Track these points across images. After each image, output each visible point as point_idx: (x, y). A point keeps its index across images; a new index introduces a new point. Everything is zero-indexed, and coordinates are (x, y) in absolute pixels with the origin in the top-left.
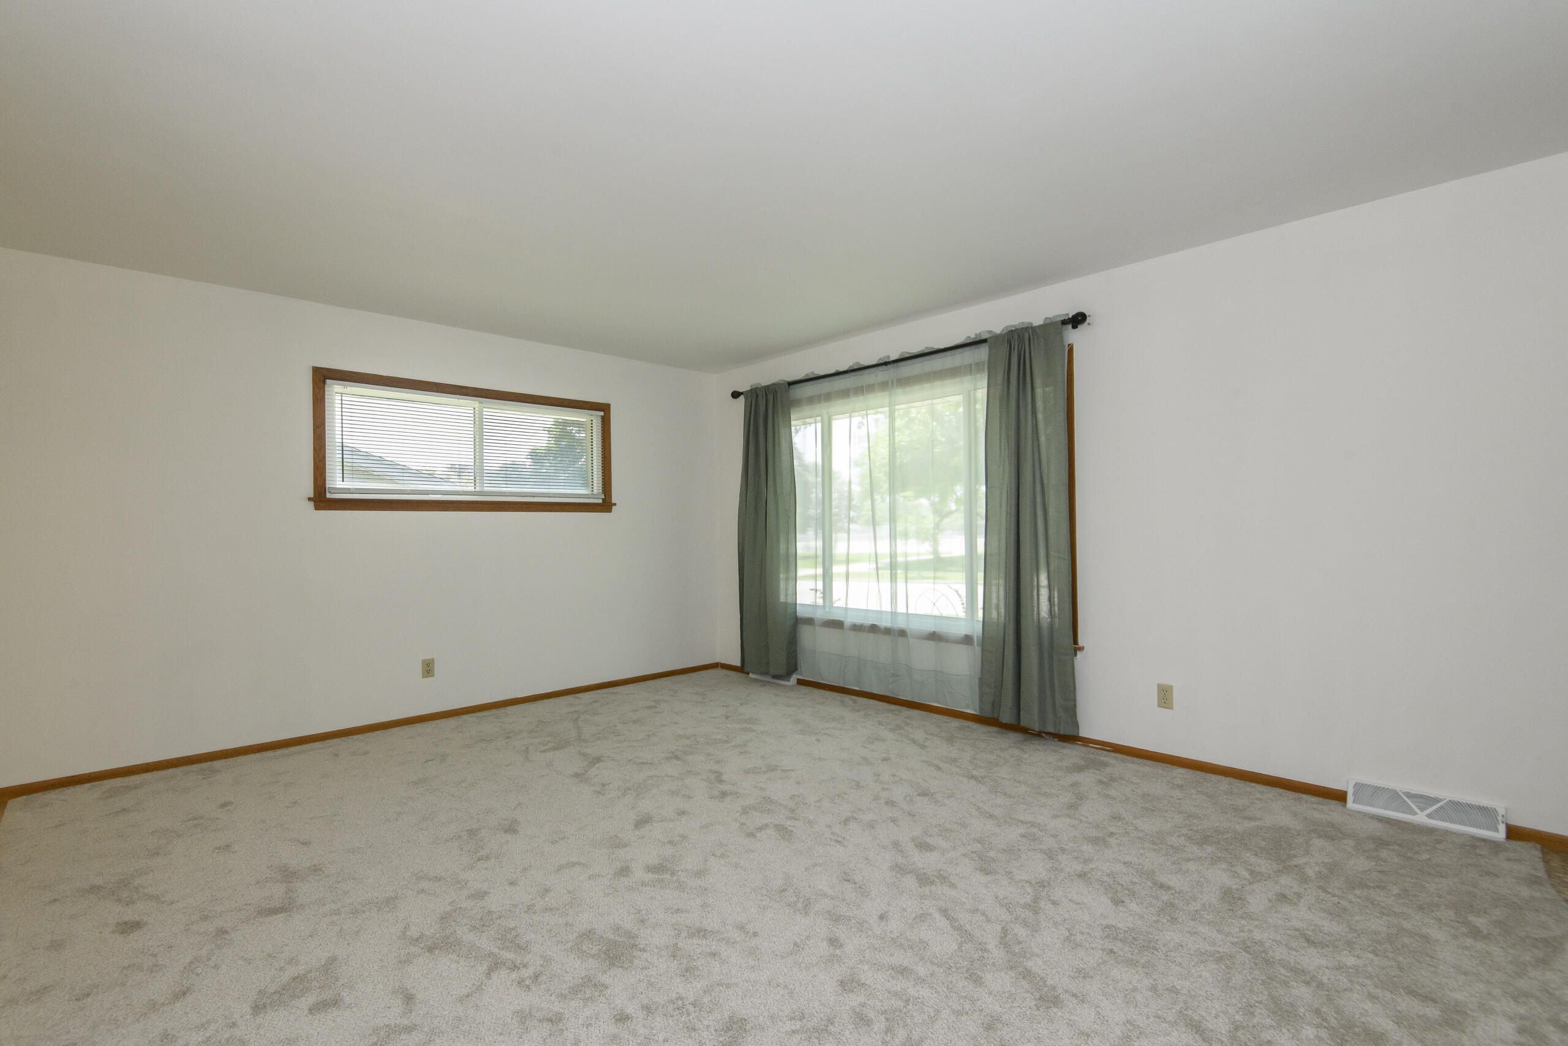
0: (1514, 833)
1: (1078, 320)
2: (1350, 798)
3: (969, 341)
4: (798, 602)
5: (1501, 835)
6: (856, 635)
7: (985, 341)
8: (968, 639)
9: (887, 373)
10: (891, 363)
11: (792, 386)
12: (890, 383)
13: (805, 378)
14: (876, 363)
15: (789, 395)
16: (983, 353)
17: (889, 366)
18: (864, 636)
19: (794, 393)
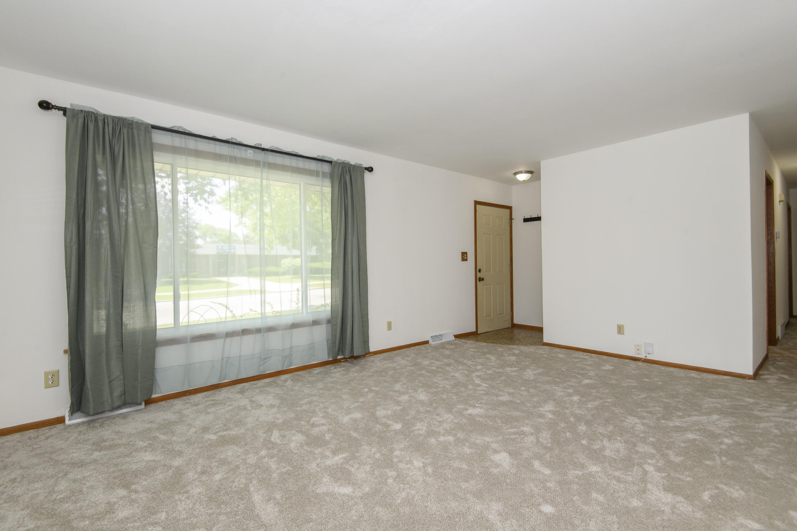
0: (457, 336)
1: (370, 169)
2: (431, 342)
3: (318, 158)
4: (157, 326)
5: (454, 338)
6: (229, 340)
7: (330, 162)
8: (315, 323)
9: (260, 156)
10: (263, 149)
11: (154, 130)
12: (262, 164)
13: (173, 129)
14: (253, 145)
15: (151, 139)
16: (326, 168)
17: (261, 151)
18: (236, 339)
19: (158, 138)
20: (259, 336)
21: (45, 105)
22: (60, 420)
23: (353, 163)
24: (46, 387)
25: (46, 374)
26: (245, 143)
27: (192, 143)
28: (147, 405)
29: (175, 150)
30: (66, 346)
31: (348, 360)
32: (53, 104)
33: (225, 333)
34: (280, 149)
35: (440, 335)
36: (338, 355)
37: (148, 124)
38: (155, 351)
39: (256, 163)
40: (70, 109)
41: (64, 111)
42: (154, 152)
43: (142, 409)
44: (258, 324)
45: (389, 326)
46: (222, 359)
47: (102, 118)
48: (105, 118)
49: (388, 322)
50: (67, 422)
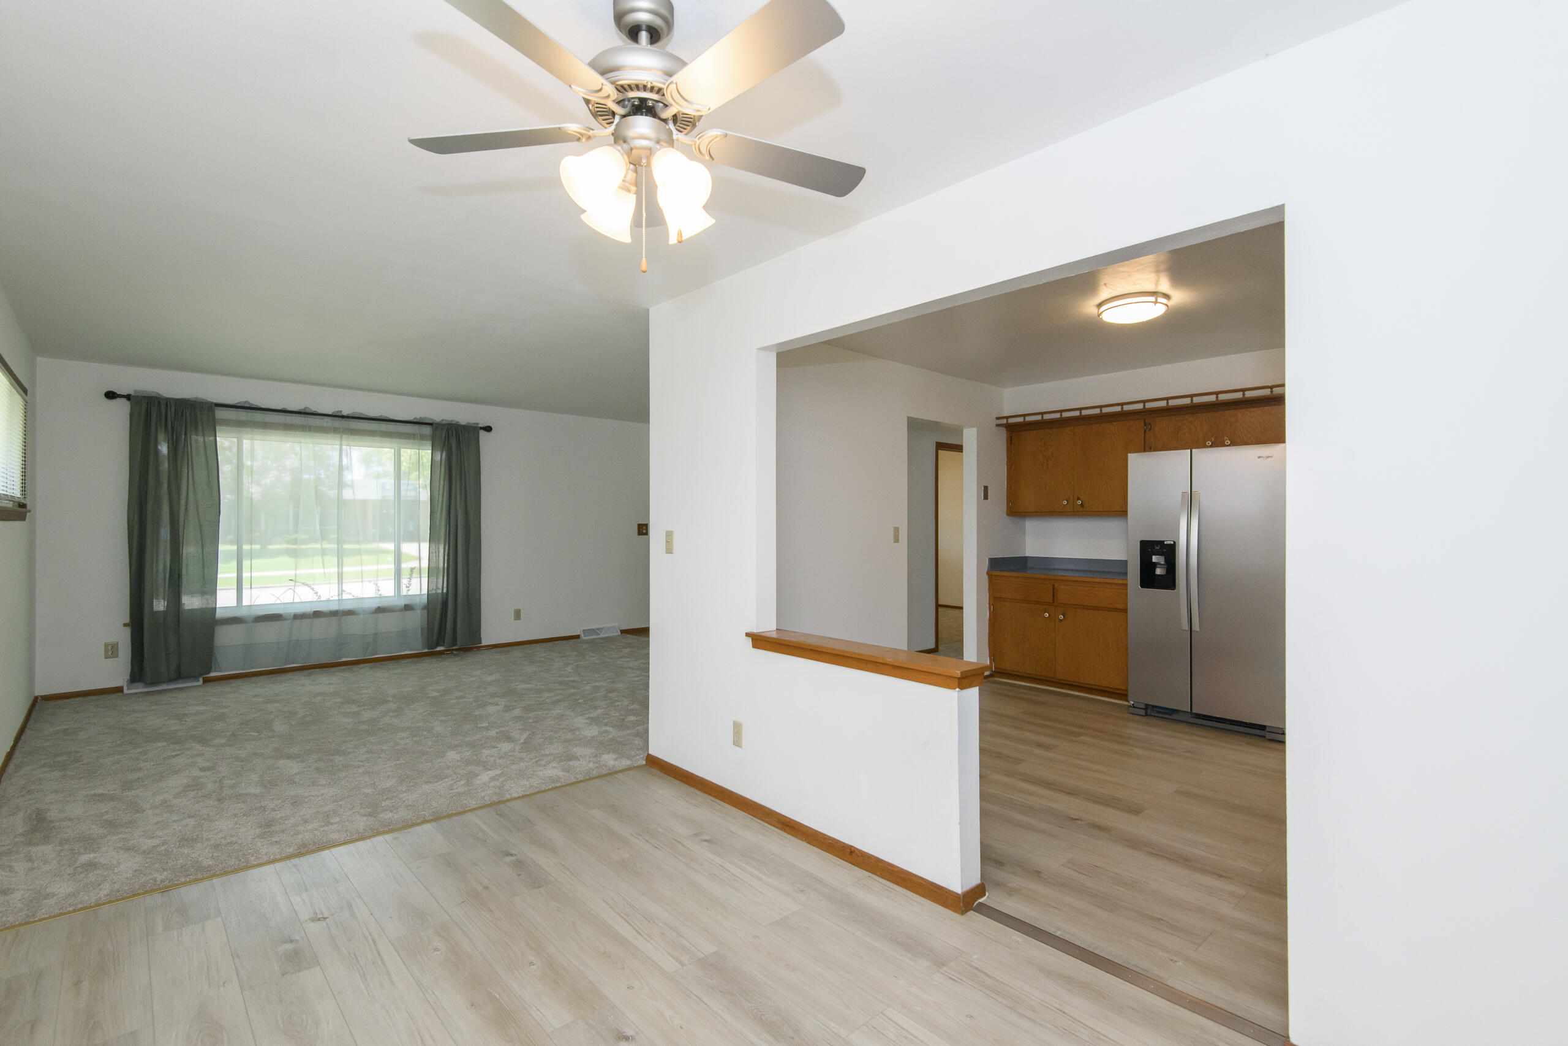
0: (622, 632)
1: (488, 429)
2: (582, 636)
3: (415, 421)
4: (217, 606)
5: (620, 633)
6: (297, 622)
7: (431, 424)
8: (408, 608)
9: (338, 423)
10: (343, 417)
11: (216, 408)
12: (341, 430)
13: (238, 405)
14: (330, 413)
15: (214, 415)
16: (427, 430)
17: (340, 419)
18: (307, 622)
19: (220, 414)
20: (334, 620)
21: (111, 395)
22: (119, 690)
23: (462, 423)
24: (107, 657)
25: (106, 645)
26: (320, 411)
27: (258, 416)
28: (206, 684)
29: (240, 424)
30: (127, 619)
31: (454, 652)
32: (119, 393)
33: (292, 615)
34: (366, 415)
35: (598, 629)
36: (437, 645)
37: (212, 403)
38: (214, 629)
39: (336, 430)
40: (134, 396)
41: (128, 397)
42: (217, 427)
43: (199, 686)
44: (334, 607)
45: (518, 615)
46: (290, 641)
47: (165, 402)
48: (168, 400)
49: (515, 610)
50: (126, 691)
